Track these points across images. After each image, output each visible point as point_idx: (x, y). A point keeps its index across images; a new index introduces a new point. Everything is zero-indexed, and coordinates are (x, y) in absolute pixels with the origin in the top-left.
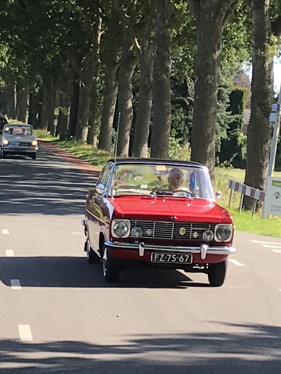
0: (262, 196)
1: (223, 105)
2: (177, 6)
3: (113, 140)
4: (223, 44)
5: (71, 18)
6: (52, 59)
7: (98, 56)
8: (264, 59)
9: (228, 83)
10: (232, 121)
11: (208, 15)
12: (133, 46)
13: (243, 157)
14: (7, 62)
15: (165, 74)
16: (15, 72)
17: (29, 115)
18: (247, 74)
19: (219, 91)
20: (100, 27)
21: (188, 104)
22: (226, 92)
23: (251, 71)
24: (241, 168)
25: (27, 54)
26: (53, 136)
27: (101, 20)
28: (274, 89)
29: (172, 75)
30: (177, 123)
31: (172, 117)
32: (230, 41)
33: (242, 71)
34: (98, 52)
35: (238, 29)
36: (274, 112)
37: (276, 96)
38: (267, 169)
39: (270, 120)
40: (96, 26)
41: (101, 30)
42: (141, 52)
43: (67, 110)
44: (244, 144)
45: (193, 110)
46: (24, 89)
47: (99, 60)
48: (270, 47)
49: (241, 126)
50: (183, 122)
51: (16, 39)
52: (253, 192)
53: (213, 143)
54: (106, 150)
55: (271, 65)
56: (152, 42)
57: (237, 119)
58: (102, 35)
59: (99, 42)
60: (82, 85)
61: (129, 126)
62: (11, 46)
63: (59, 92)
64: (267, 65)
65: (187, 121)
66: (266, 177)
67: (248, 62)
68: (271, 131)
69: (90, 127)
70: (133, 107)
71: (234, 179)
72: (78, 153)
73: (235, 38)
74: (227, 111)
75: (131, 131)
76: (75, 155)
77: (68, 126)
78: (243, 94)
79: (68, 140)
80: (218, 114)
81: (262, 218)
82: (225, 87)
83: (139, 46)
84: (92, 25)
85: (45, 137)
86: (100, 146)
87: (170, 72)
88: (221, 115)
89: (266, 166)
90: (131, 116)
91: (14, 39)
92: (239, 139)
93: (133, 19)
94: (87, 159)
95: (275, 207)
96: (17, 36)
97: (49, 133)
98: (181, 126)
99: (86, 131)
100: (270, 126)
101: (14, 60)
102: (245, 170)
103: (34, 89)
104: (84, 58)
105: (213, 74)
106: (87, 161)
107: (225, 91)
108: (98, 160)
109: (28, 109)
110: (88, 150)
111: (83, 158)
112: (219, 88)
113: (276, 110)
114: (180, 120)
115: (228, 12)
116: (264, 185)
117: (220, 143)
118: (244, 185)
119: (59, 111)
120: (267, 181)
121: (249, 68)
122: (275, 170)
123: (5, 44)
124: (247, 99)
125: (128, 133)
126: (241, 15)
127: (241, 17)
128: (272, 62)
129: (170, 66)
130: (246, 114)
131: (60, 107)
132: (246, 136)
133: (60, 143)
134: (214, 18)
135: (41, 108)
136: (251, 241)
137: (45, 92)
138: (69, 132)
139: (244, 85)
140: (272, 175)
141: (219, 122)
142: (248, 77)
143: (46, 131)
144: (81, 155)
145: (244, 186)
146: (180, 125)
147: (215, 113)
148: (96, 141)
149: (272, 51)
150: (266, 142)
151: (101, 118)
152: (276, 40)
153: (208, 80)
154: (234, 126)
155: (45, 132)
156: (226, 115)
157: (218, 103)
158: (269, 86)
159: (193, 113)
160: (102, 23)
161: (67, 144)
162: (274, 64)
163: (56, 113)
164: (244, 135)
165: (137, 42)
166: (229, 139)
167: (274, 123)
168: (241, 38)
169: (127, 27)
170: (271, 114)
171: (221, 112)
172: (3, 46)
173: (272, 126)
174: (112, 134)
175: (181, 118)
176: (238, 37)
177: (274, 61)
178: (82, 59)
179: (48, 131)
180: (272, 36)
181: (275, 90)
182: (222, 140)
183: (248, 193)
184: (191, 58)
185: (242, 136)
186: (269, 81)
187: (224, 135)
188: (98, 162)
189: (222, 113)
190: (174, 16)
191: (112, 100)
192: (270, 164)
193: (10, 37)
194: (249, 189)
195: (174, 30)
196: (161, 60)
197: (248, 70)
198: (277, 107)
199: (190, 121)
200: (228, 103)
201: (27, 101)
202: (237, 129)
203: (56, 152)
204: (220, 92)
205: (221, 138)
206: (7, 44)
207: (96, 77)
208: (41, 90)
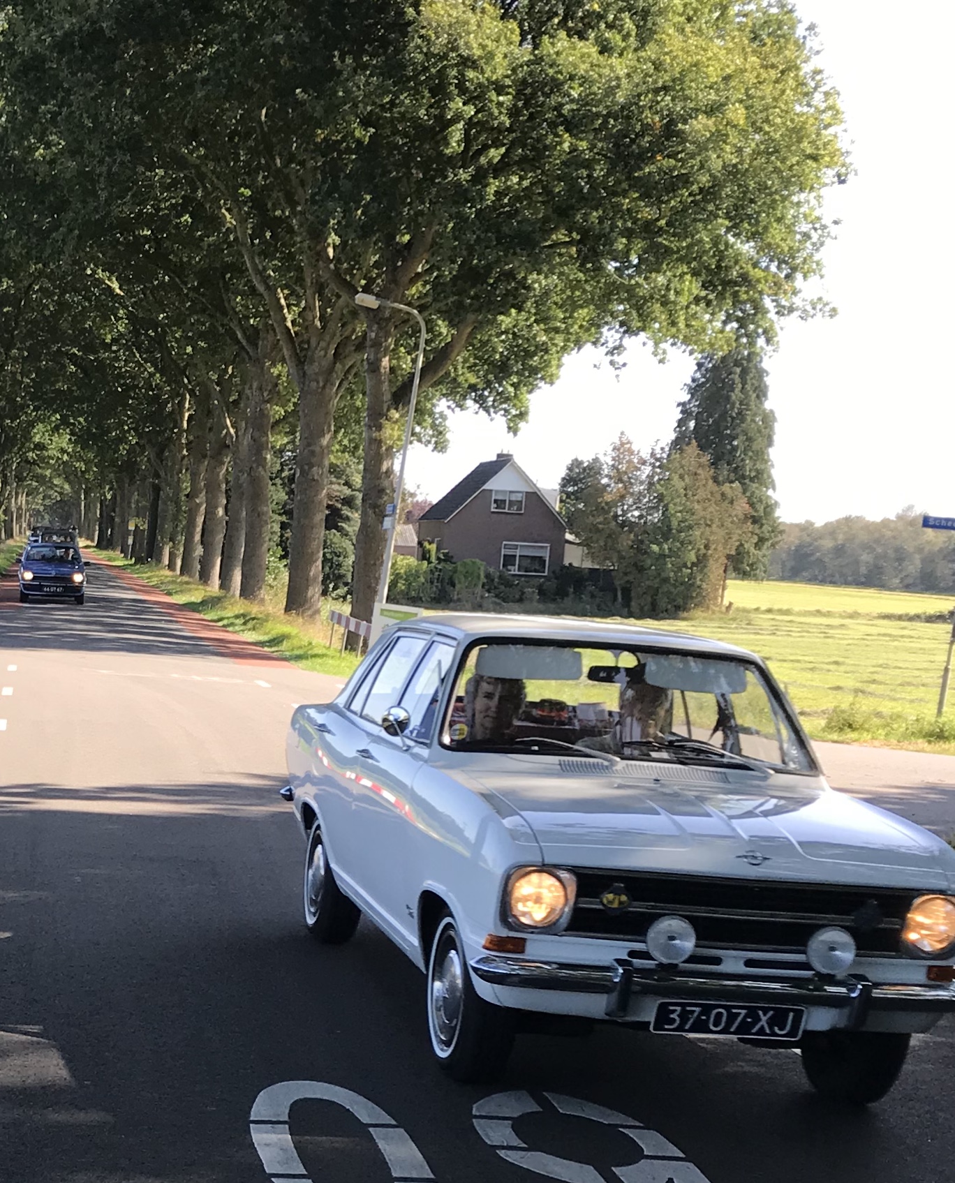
7: (184, 446)
12: (224, 431)
17: (98, 530)
20: (186, 405)
26: (127, 559)
27: (187, 394)
34: (183, 441)
40: (181, 404)
41: (188, 410)
42: (235, 440)
43: (144, 523)
46: (93, 495)
47: (185, 452)
51: (80, 423)
58: (188, 417)
59: (184, 426)
62: (72, 434)
63: (135, 497)
69: (171, 545)
77: (145, 544)
79: (145, 563)
83: (232, 431)
84: (176, 402)
85: (117, 560)
86: (184, 571)
90: (223, 528)
97: (123, 555)
99: (167, 551)
103: (105, 494)
109: (98, 523)
110: (169, 576)
119: (134, 524)
131: (135, 519)
133: (136, 567)
135: (114, 520)
137: (118, 498)
138: (146, 552)
143: (119, 552)
148: (178, 564)
151: (185, 532)
155: (117, 553)
160: (189, 399)
161: (144, 569)
163: (132, 527)
165: (228, 423)
169: (216, 402)
179: (121, 552)
196: (258, 448)
201: (96, 512)
208: (114, 497)
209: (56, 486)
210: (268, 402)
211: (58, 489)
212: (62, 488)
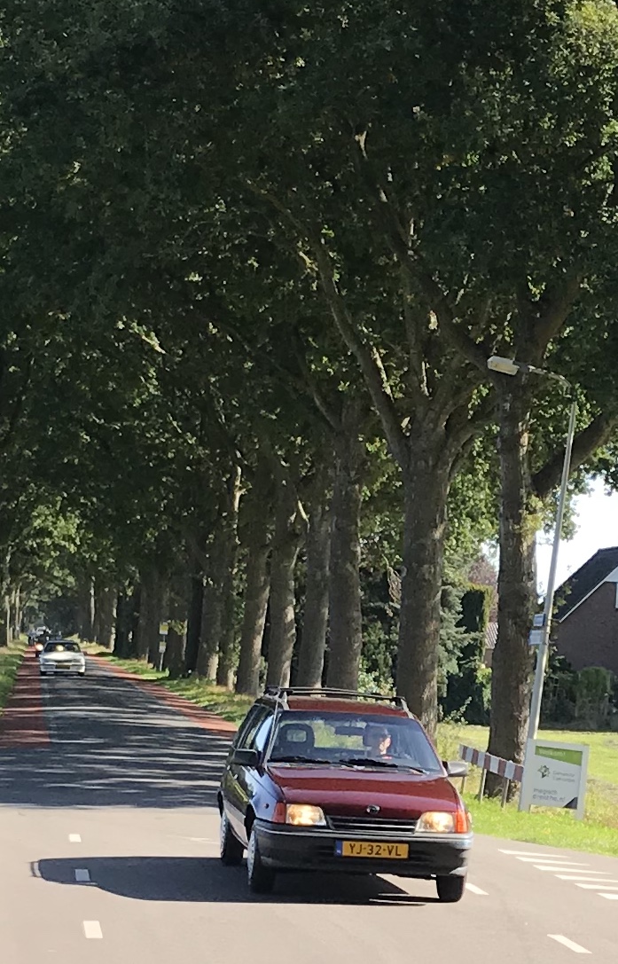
0: (519, 774)
1: (450, 617)
2: (370, 448)
3: (261, 678)
4: (450, 511)
5: (188, 468)
6: (155, 537)
7: (236, 533)
8: (518, 538)
9: (458, 578)
10: (466, 643)
11: (423, 463)
12: (294, 515)
13: (486, 705)
14: (79, 543)
15: (351, 563)
16: (92, 561)
17: (116, 634)
18: (492, 563)
19: (443, 591)
20: (238, 483)
21: (391, 615)
22: (455, 596)
23: (498, 557)
24: (483, 725)
25: (112, 529)
26: (158, 671)
27: (239, 470)
28: (538, 587)
29: (363, 564)
30: (372, 647)
31: (363, 637)
32: (462, 506)
33: (482, 558)
34: (235, 526)
35: (475, 485)
36: (539, 628)
37: (540, 601)
38: (527, 726)
39: (532, 643)
40: (231, 482)
41: (240, 489)
42: (309, 526)
43: (183, 627)
44: (488, 683)
45: (398, 626)
46: (107, 590)
47: (237, 540)
48: (530, 517)
49: (481, 651)
50: (383, 646)
51: (92, 503)
52: (502, 766)
53: (434, 683)
54: (250, 694)
55: (532, 548)
56: (327, 508)
57: (475, 640)
58: (242, 496)
59: (236, 509)
60: (208, 582)
61: (290, 652)
62: (83, 516)
63: (167, 595)
64: (525, 548)
65: (389, 643)
66: (525, 740)
67: (494, 542)
68: (533, 661)
69: (221, 654)
70: (297, 620)
71: (470, 743)
72: (202, 699)
73: (469, 501)
74: (457, 626)
75: (292, 662)
76: (197, 703)
77: (184, 653)
78: (484, 598)
79: (184, 677)
80: (442, 632)
81: (519, 810)
82: (453, 585)
83: (305, 516)
84: (224, 479)
85: (143, 672)
86: (239, 688)
87: (360, 558)
88: (447, 634)
89: (525, 721)
90: (293, 635)
91: (89, 504)
92: (479, 674)
93: (294, 470)
94: (217, 709)
95: (540, 791)
96: (95, 500)
97: (151, 665)
98: (379, 653)
99: (215, 661)
100: (531, 652)
101: (90, 539)
102: (488, 728)
103: (125, 589)
104: (210, 536)
105: (433, 562)
106: (217, 715)
107: (454, 592)
108: (235, 712)
109: (114, 625)
110: (218, 695)
111: (209, 708)
112: (443, 587)
113: (541, 625)
114: (378, 641)
115: (458, 457)
116: (522, 754)
117: (447, 681)
118: (488, 754)
119: (167, 628)
120: (526, 746)
121: (495, 552)
122: (540, 728)
123: (74, 513)
124: (491, 606)
125: (288, 664)
126: (480, 461)
127: (480, 464)
128: (534, 543)
129: (359, 549)
130: (491, 631)
131: (169, 621)
132: (490, 670)
133: (171, 682)
134: (435, 466)
135: (138, 622)
136: (501, 850)
137: (144, 595)
138: (186, 664)
139: (487, 582)
140: (535, 737)
141: (444, 645)
142: (493, 567)
143: (146, 661)
144: (207, 703)
145: (486, 756)
146: (377, 651)
147: (437, 631)
148: (232, 678)
149: (532, 524)
150: (524, 680)
151: (240, 639)
152: (540, 504)
153: (424, 575)
154: (469, 651)
155: (143, 663)
156: (457, 633)
157: (441, 613)
158: (529, 584)
159: (398, 630)
160: (242, 476)
161: (183, 685)
162: (537, 546)
163: (164, 631)
164: (487, 667)
165: (301, 508)
166: (461, 675)
167: (537, 646)
168: (481, 501)
169: (284, 482)
170: (533, 632)
171: (447, 627)
172: (71, 517)
173: (535, 653)
174: (260, 667)
175: (379, 639)
176: (474, 500)
177: (538, 541)
178: (207, 538)
179: (149, 662)
180: (533, 497)
181: (539, 591)
182: (450, 677)
183: (494, 769)
184: (396, 535)
185: (483, 670)
186: (529, 574)
187: (452, 667)
188: (235, 715)
189: (448, 629)
190: (364, 462)
191: (259, 610)
192: (532, 716)
193: (82, 501)
194: (495, 760)
195: (365, 488)
196: (344, 539)
197: (493, 555)
198: (541, 619)
199: (394, 643)
200: (459, 613)
201: (112, 611)
202: (476, 657)
203: (164, 699)
204: (445, 594)
205: (448, 672)
206: (77, 512)
207: (233, 568)
208: (136, 594)
209: (57, 578)
210: (355, 483)
211: (60, 583)
212: (64, 581)
